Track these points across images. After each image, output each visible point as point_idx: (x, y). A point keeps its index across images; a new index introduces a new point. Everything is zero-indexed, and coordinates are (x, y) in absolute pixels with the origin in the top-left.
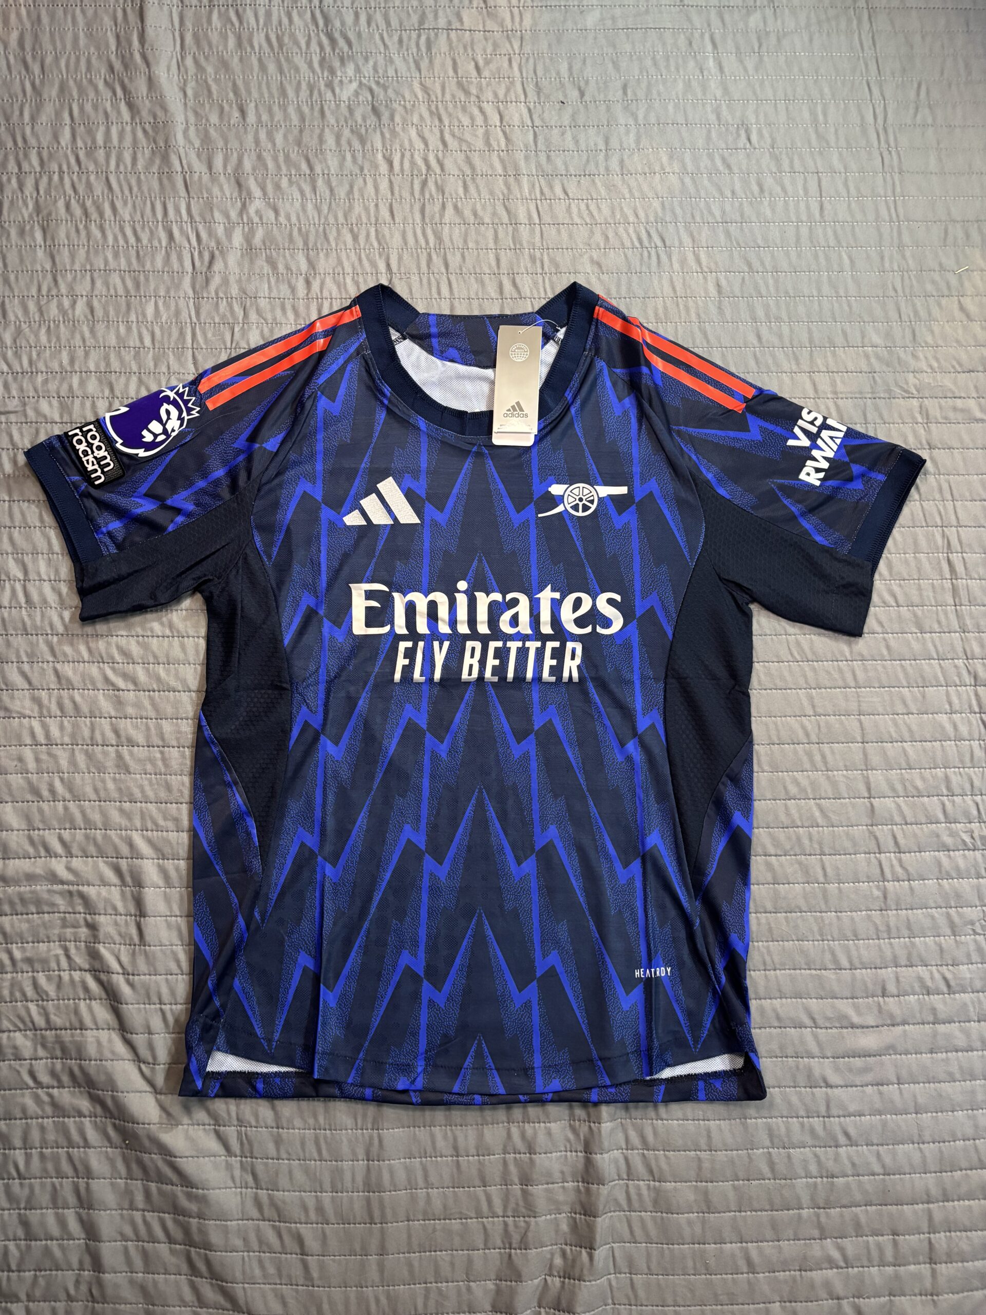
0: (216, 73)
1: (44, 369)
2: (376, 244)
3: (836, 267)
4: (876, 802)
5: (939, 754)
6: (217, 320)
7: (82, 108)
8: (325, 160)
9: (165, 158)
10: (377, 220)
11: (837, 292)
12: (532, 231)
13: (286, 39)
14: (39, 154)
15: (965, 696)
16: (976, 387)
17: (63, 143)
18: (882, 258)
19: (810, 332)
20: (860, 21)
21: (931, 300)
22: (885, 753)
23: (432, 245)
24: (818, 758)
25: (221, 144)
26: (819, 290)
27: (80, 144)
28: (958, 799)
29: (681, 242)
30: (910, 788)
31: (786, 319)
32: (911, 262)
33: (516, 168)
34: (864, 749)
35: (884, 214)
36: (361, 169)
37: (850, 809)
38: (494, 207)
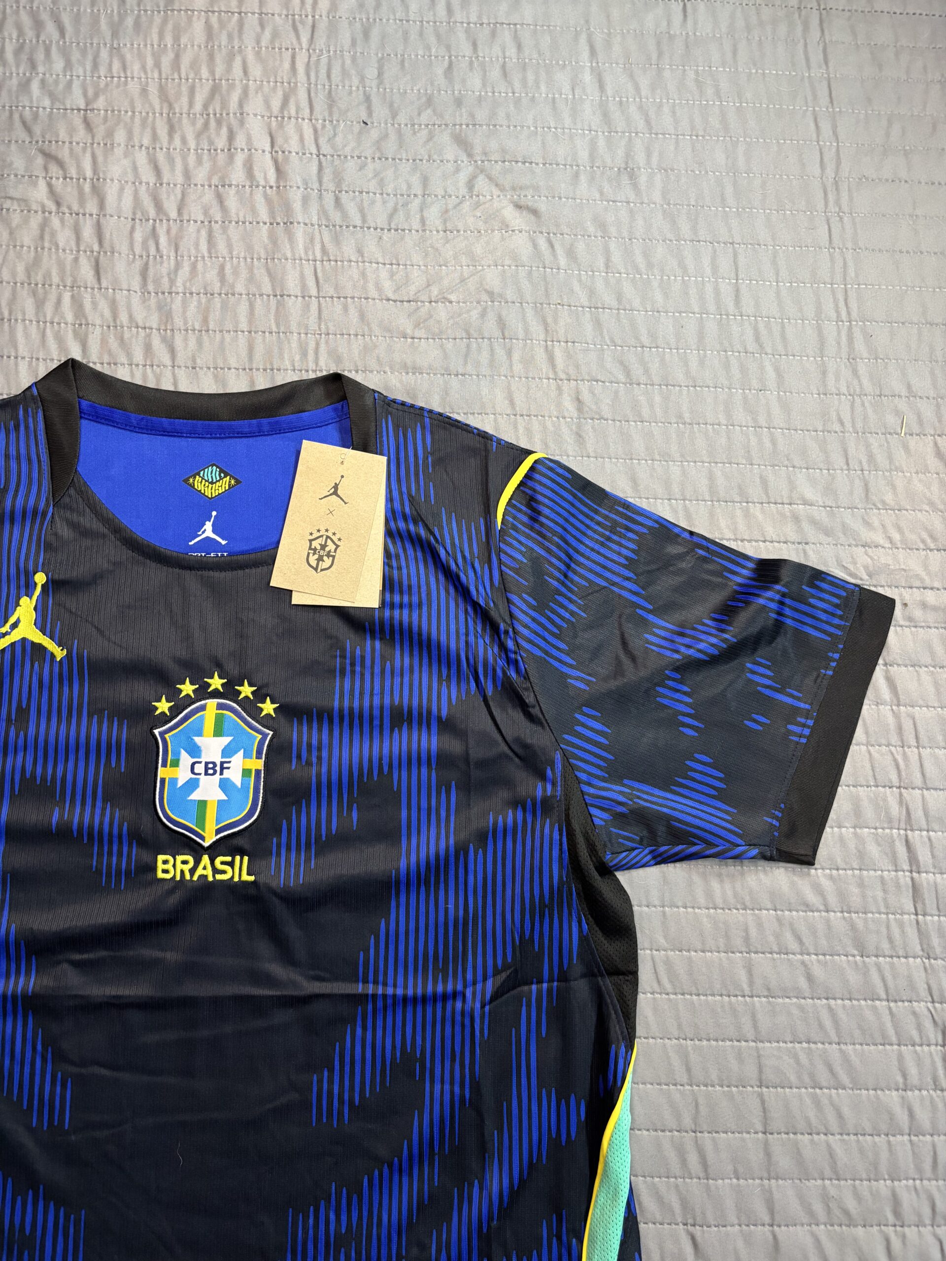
2: (70, 317)
3: (755, 383)
4: (782, 1232)
5: (884, 1155)
11: (755, 420)
12: (307, 307)
15: (927, 1061)
18: (824, 373)
19: (711, 477)
20: (806, 28)
21: (893, 440)
22: (799, 1152)
24: (693, 1156)
26: (728, 414)
28: (911, 1232)
29: (527, 331)
30: (837, 1212)
31: (677, 456)
32: (866, 382)
33: (288, 209)
34: (766, 1144)
35: (829, 308)
36: (58, 204)
37: (740, 1244)
38: (251, 269)
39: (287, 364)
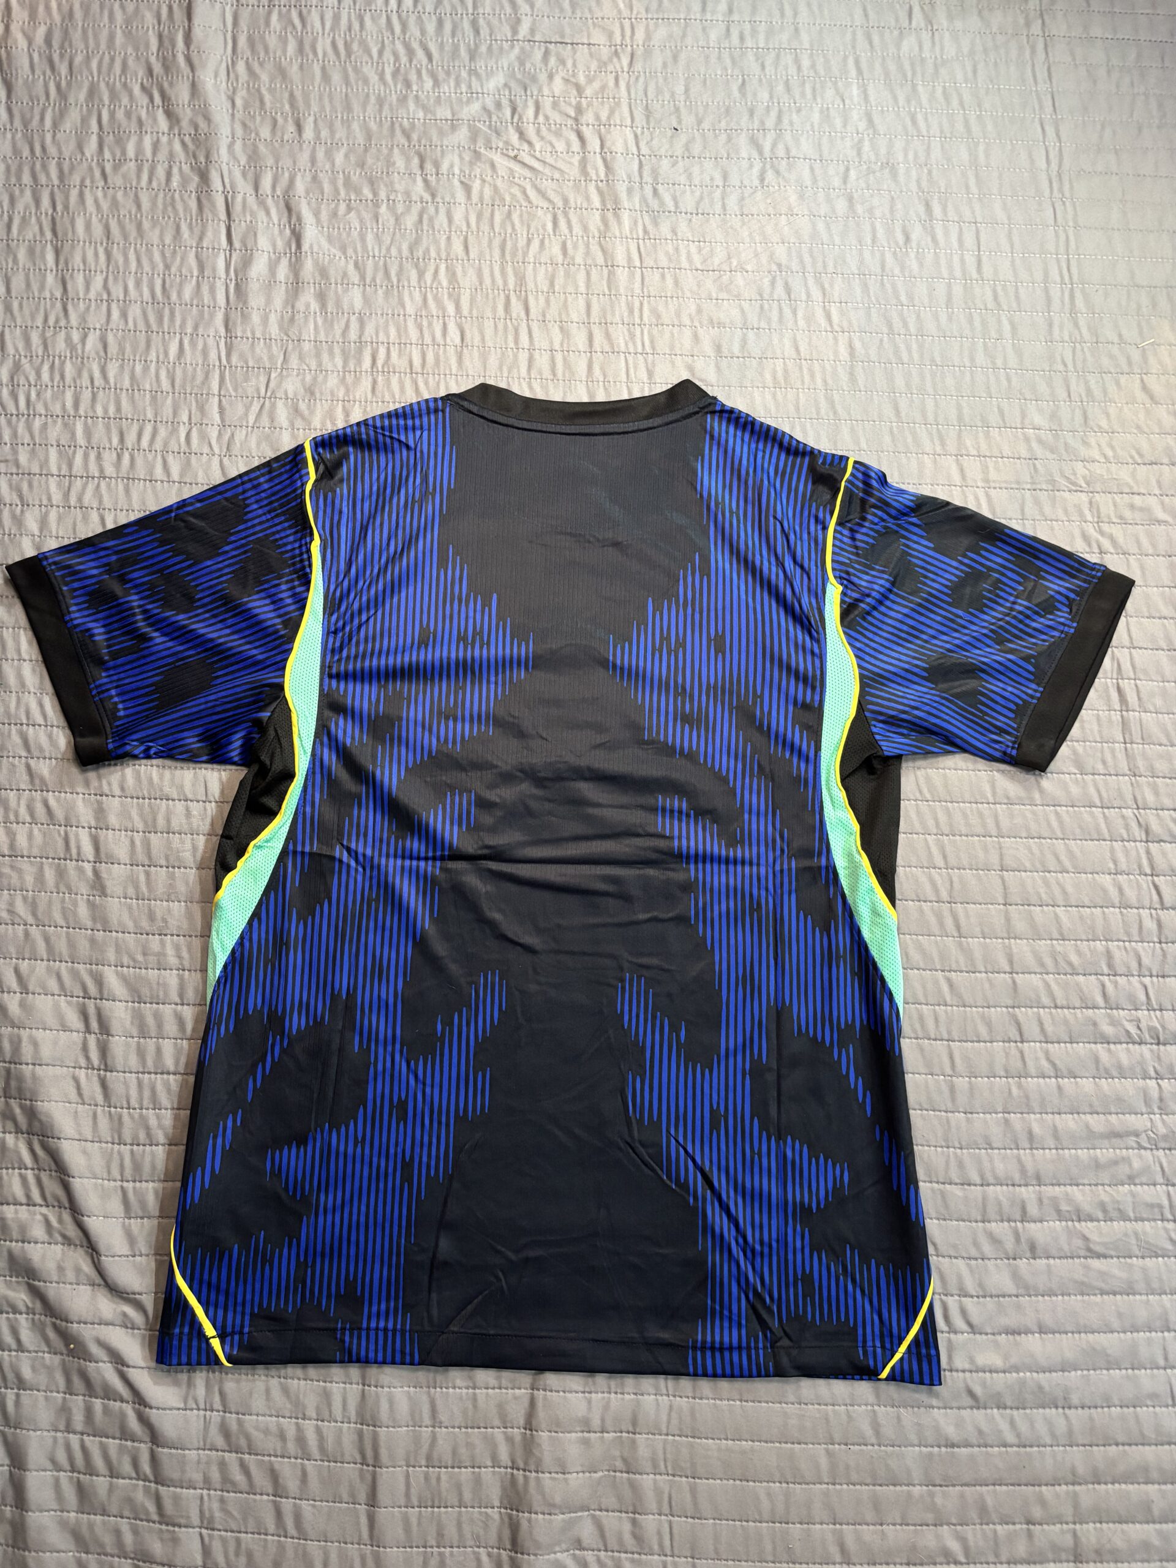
0: (271, 82)
1: (43, 412)
2: (445, 283)
3: (994, 334)
4: (1019, 978)
5: (1099, 923)
6: (251, 364)
7: (112, 114)
8: (392, 183)
9: (204, 177)
10: (448, 254)
11: (994, 363)
12: (632, 276)
13: (355, 46)
14: (60, 166)
15: (1133, 853)
16: (1159, 482)
17: (88, 154)
18: (1051, 325)
19: (959, 408)
20: (1033, 51)
21: (1107, 378)
22: (1032, 919)
23: (511, 287)
24: (949, 922)
25: (270, 162)
26: (972, 359)
27: (107, 155)
28: (1121, 980)
29: (808, 295)
30: (1063, 964)
31: (931, 391)
32: (1085, 331)
33: (616, 201)
34: (1007, 912)
35: (1054, 274)
36: (433, 196)
37: (987, 986)
38: (587, 245)
39: (617, 319)
